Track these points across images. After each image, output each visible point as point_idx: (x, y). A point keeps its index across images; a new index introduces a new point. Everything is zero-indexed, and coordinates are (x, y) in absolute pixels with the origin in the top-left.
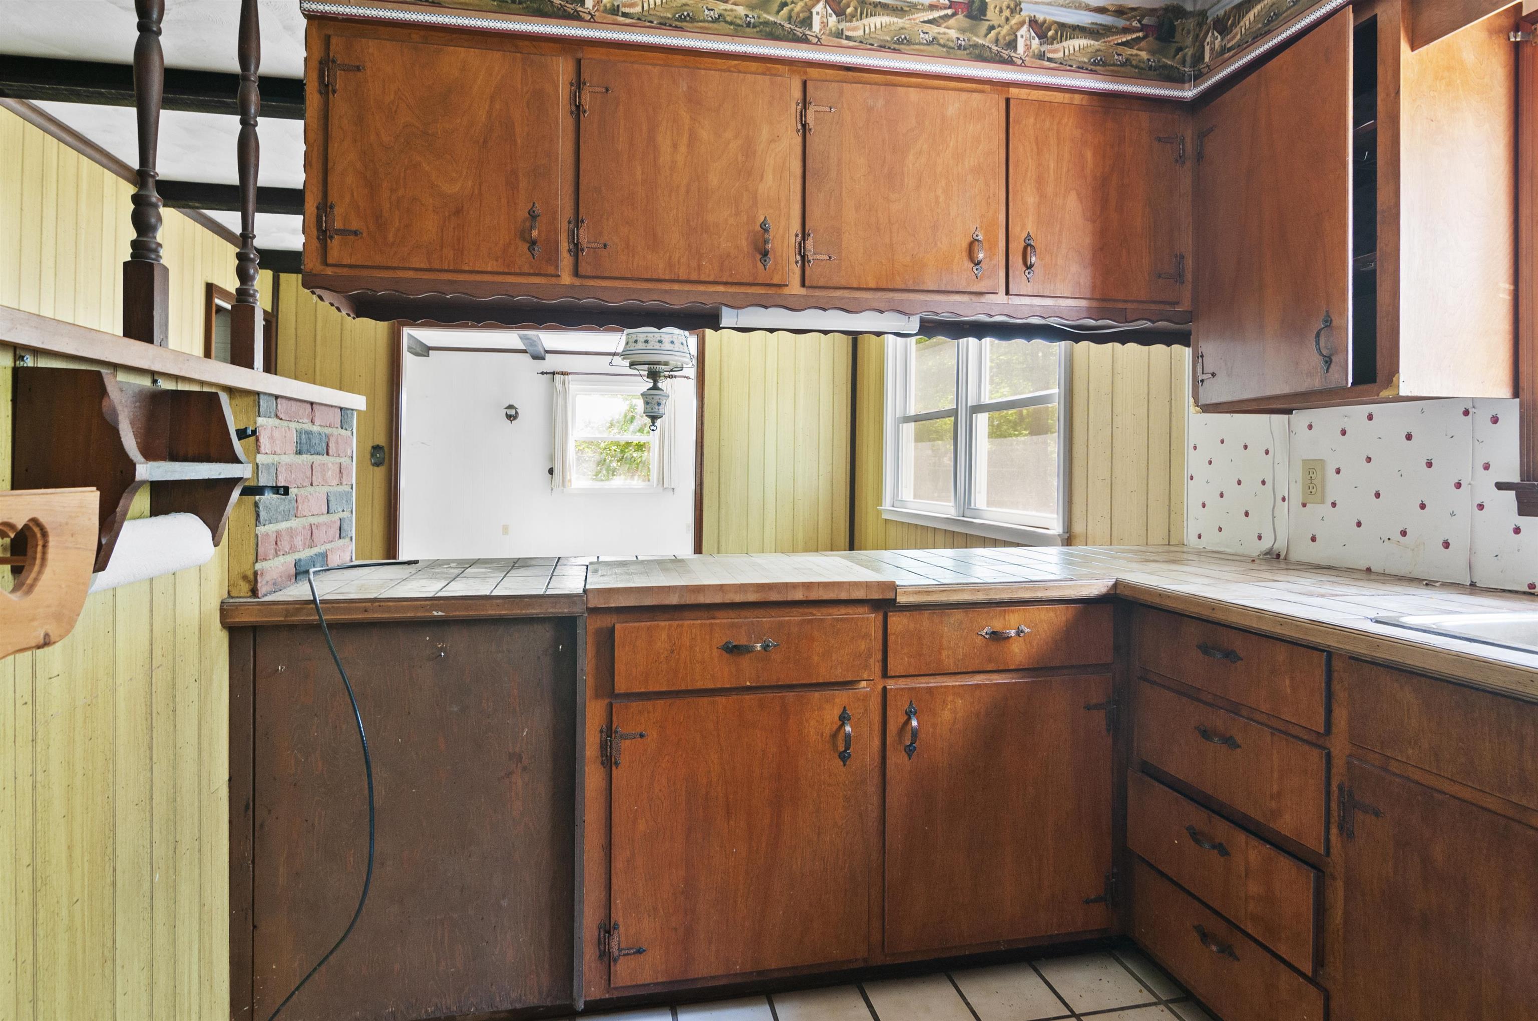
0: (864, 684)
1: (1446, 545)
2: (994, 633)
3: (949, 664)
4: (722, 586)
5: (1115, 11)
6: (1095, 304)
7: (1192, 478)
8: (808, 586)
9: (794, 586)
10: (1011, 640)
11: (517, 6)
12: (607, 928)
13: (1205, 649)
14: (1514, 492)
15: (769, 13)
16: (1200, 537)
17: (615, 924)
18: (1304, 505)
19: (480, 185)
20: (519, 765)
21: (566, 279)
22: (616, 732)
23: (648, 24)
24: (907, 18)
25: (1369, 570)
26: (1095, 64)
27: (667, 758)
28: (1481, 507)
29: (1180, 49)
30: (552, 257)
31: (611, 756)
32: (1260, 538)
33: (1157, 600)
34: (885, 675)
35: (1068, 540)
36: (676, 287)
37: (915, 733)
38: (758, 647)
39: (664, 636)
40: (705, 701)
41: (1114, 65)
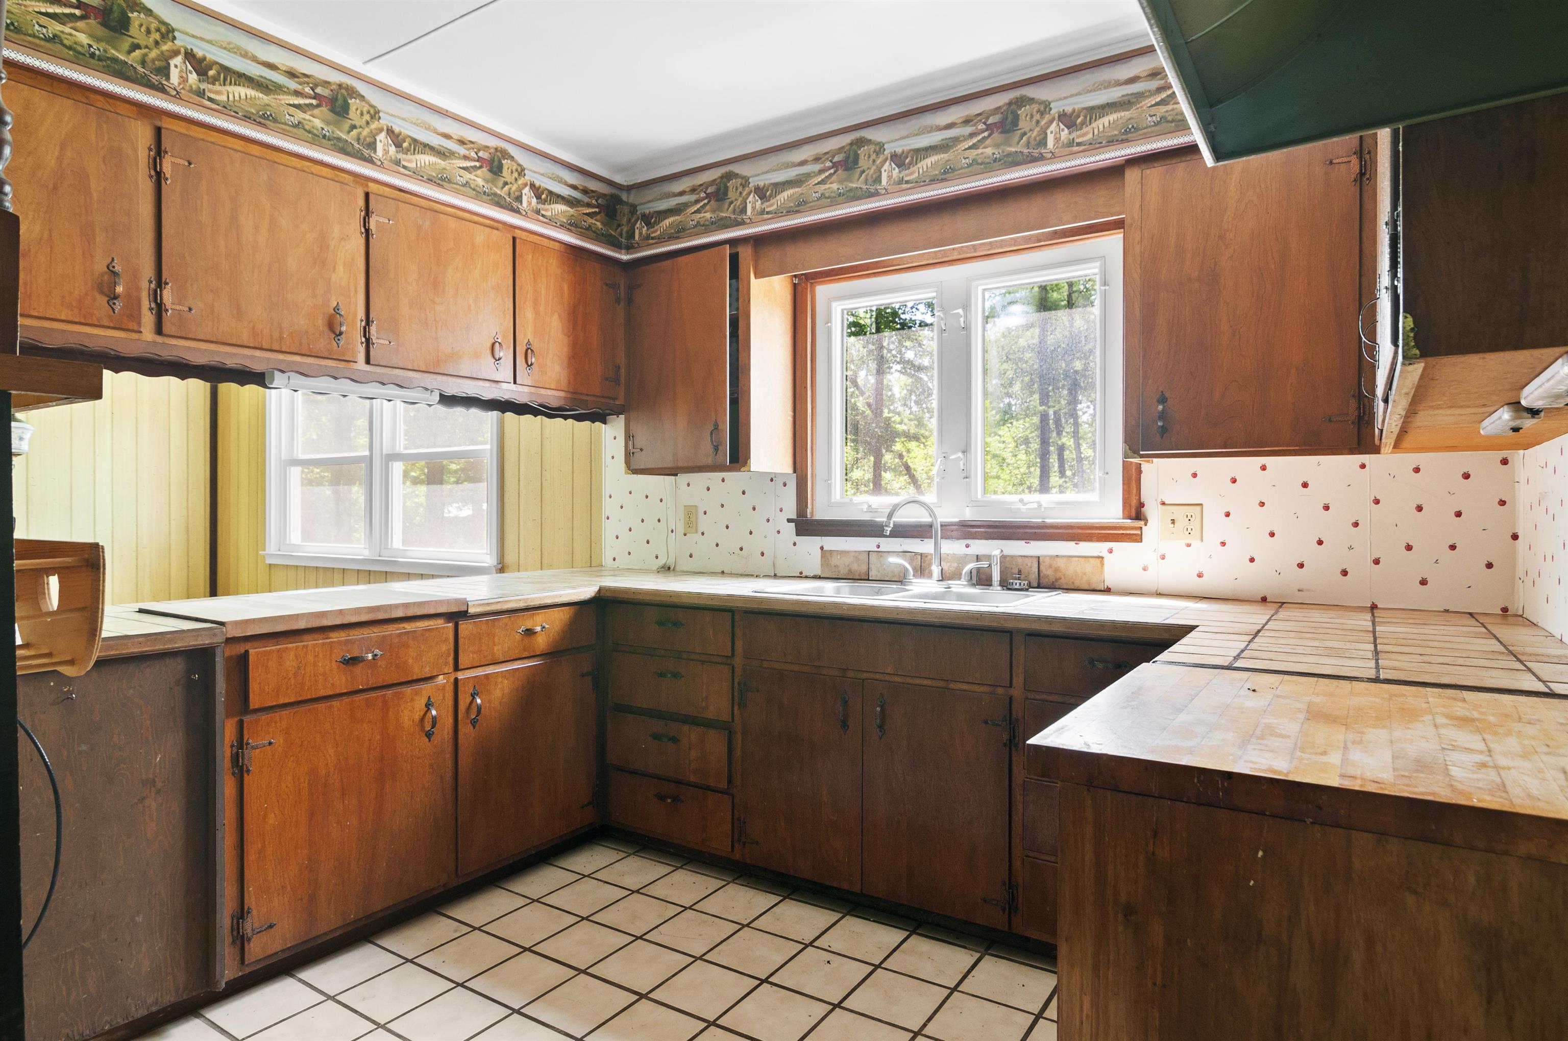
0: (441, 677)
1: (763, 554)
2: (527, 630)
3: (500, 656)
4: (341, 611)
5: (582, 190)
6: (569, 396)
7: (608, 518)
8: (406, 606)
9: (397, 606)
10: (537, 634)
11: (97, 62)
12: (241, 914)
13: (660, 623)
14: (794, 524)
15: (341, 131)
16: (614, 559)
17: (249, 908)
18: (685, 535)
19: (50, 230)
20: (153, 789)
21: (148, 334)
22: (248, 744)
23: (234, 114)
24: (448, 161)
25: (723, 572)
26: (570, 224)
27: (292, 759)
28: (779, 532)
29: (619, 226)
30: (134, 314)
31: (243, 765)
32: (657, 557)
33: (632, 596)
34: (457, 668)
35: (502, 568)
36: (258, 353)
37: (479, 708)
38: (370, 656)
39: (292, 656)
40: (322, 706)
41: (582, 228)
